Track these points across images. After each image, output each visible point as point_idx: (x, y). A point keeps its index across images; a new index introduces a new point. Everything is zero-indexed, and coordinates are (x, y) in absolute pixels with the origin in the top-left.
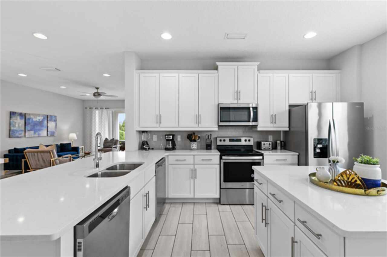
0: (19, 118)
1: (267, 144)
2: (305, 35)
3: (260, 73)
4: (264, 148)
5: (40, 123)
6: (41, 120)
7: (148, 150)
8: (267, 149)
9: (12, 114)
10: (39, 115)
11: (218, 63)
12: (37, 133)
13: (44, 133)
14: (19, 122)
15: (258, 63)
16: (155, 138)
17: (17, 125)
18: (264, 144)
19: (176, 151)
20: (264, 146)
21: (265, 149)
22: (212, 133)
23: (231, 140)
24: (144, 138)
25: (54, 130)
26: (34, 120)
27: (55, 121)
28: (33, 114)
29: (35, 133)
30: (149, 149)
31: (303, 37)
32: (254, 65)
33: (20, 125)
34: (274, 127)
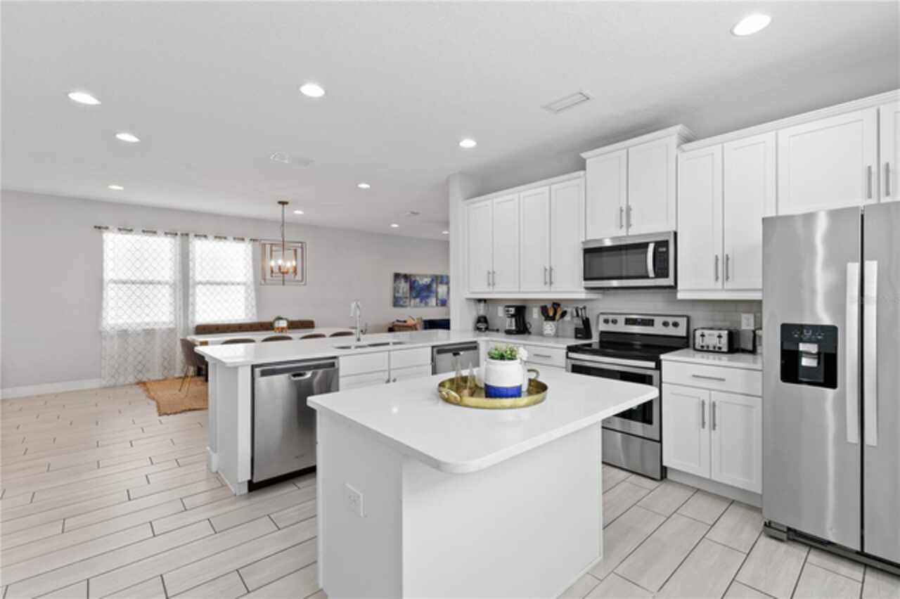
0: (403, 280)
1: (710, 335)
2: (734, 26)
3: (684, 151)
4: (702, 347)
5: (428, 288)
6: (428, 283)
7: (485, 331)
8: (711, 349)
9: (397, 276)
10: (426, 276)
11: (584, 155)
12: (424, 302)
13: (433, 301)
14: (404, 286)
15: (678, 128)
16: (501, 311)
17: (401, 291)
18: (703, 336)
19: (531, 337)
20: (703, 341)
21: (705, 349)
22: (588, 305)
23: (629, 322)
24: (482, 310)
25: (445, 297)
26: (421, 282)
27: (447, 283)
28: (419, 275)
29: (421, 302)
30: (487, 329)
31: (732, 32)
32: (671, 135)
33: (405, 290)
34: (723, 290)
